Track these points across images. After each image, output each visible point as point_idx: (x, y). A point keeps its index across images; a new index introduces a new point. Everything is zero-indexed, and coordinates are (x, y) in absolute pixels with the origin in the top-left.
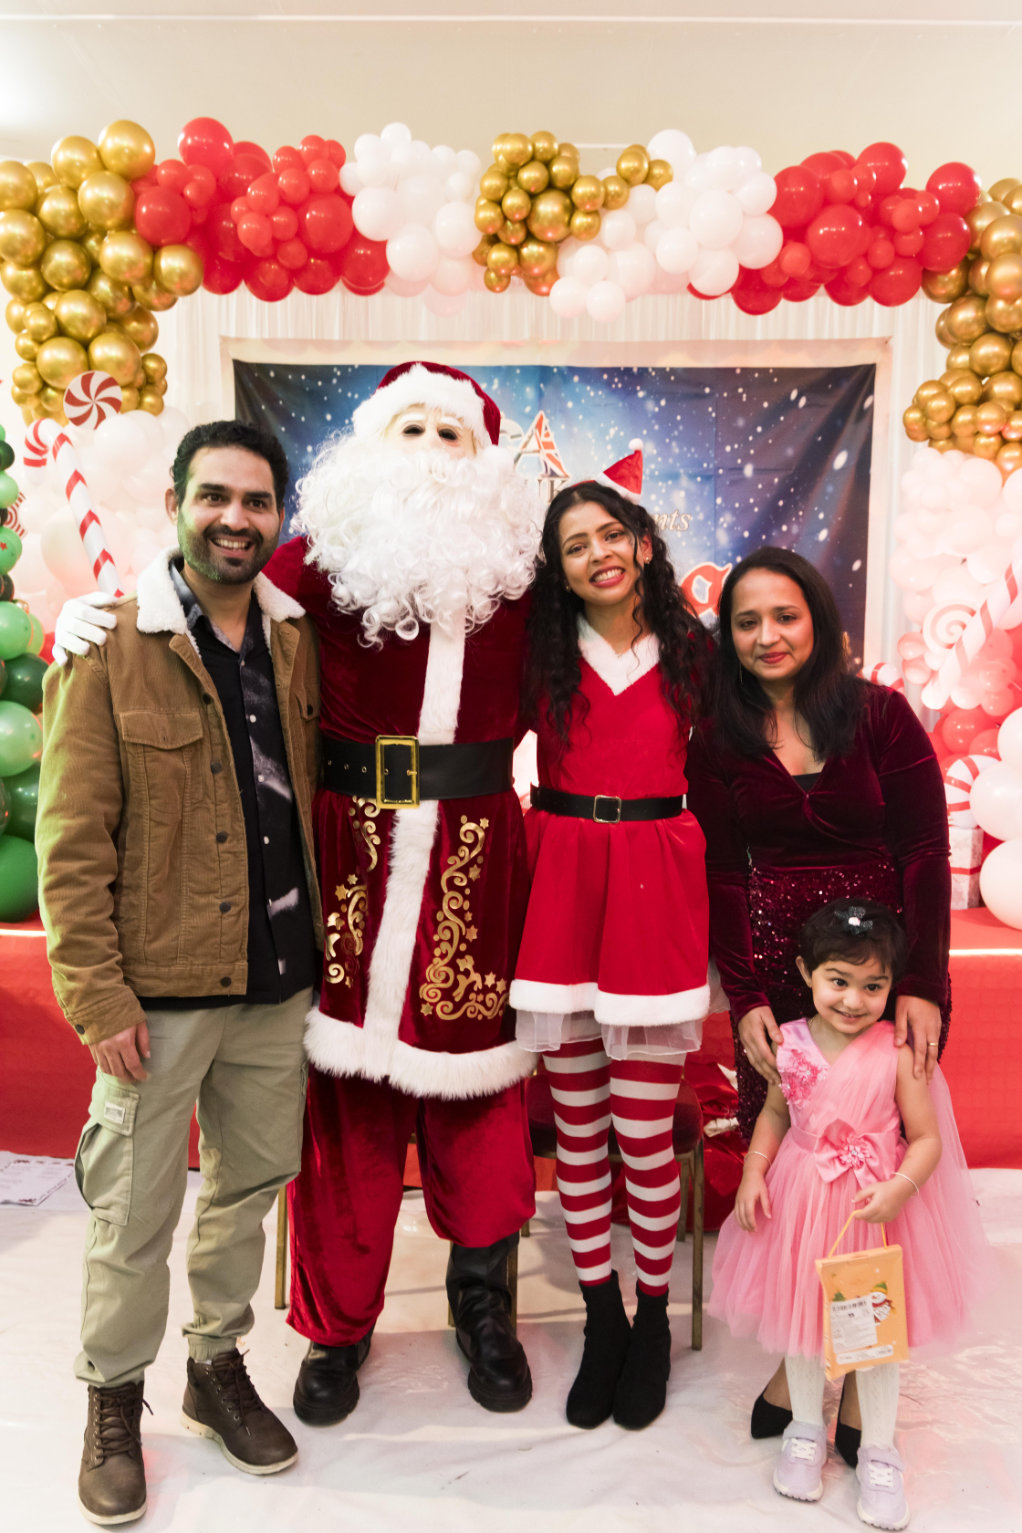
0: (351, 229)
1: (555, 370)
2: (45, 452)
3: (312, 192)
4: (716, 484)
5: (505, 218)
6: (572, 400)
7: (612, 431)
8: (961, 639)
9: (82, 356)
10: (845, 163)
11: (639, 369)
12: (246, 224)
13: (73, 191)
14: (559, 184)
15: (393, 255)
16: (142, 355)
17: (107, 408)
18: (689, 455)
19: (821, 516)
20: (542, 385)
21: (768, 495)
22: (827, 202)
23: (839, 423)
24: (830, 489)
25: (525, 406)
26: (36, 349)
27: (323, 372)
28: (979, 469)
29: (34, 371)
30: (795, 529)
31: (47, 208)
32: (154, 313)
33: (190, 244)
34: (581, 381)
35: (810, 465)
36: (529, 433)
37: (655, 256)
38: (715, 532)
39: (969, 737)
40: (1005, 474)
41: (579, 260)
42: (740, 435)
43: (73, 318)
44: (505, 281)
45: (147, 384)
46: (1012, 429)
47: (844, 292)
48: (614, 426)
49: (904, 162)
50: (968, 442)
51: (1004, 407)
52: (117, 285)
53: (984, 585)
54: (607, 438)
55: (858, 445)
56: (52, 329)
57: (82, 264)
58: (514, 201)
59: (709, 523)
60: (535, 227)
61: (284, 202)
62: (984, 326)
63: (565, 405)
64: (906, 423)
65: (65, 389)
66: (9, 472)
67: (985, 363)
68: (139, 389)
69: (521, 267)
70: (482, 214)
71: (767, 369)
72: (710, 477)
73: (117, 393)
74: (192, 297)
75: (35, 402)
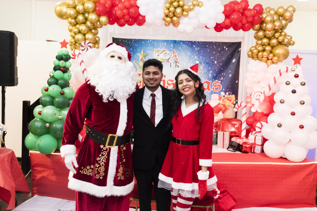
0: (138, 13)
1: (177, 41)
2: (75, 56)
3: (131, 6)
4: (209, 65)
5: (170, 12)
6: (181, 47)
7: (188, 54)
8: (259, 98)
9: (84, 37)
10: (237, 3)
11: (194, 41)
12: (118, 12)
13: (83, 4)
14: (180, 6)
15: (146, 19)
16: (96, 36)
17: (89, 48)
18: (204, 59)
19: (230, 72)
20: (174, 44)
21: (219, 67)
22: (234, 11)
23: (234, 53)
24: (232, 66)
25: (171, 47)
26: (75, 35)
27: (130, 40)
28: (263, 64)
29: (74, 40)
30: (225, 74)
31: (77, 7)
32: (98, 29)
33: (106, 15)
34: (182, 43)
35: (228, 61)
36: (172, 53)
37: (199, 20)
38: (208, 75)
39: (260, 118)
40: (268, 66)
41: (184, 21)
42: (213, 55)
43: (82, 30)
44: (169, 24)
45: (96, 43)
46: (270, 57)
47: (236, 28)
48: (188, 53)
49: (249, 3)
50: (261, 58)
51: (268, 52)
52: (91, 23)
53: (263, 87)
55: (238, 57)
56: (78, 32)
57: (84, 19)
58: (172, 9)
59: (208, 72)
60: (175, 14)
61: (126, 8)
62: (264, 36)
63: (179, 48)
64: (248, 54)
65: (80, 44)
66: (69, 61)
67: (264, 43)
68: (95, 44)
69: (172, 21)
70: (165, 11)
71: (220, 42)
72: (208, 63)
73: (91, 45)
74: (106, 26)
75: (74, 46)
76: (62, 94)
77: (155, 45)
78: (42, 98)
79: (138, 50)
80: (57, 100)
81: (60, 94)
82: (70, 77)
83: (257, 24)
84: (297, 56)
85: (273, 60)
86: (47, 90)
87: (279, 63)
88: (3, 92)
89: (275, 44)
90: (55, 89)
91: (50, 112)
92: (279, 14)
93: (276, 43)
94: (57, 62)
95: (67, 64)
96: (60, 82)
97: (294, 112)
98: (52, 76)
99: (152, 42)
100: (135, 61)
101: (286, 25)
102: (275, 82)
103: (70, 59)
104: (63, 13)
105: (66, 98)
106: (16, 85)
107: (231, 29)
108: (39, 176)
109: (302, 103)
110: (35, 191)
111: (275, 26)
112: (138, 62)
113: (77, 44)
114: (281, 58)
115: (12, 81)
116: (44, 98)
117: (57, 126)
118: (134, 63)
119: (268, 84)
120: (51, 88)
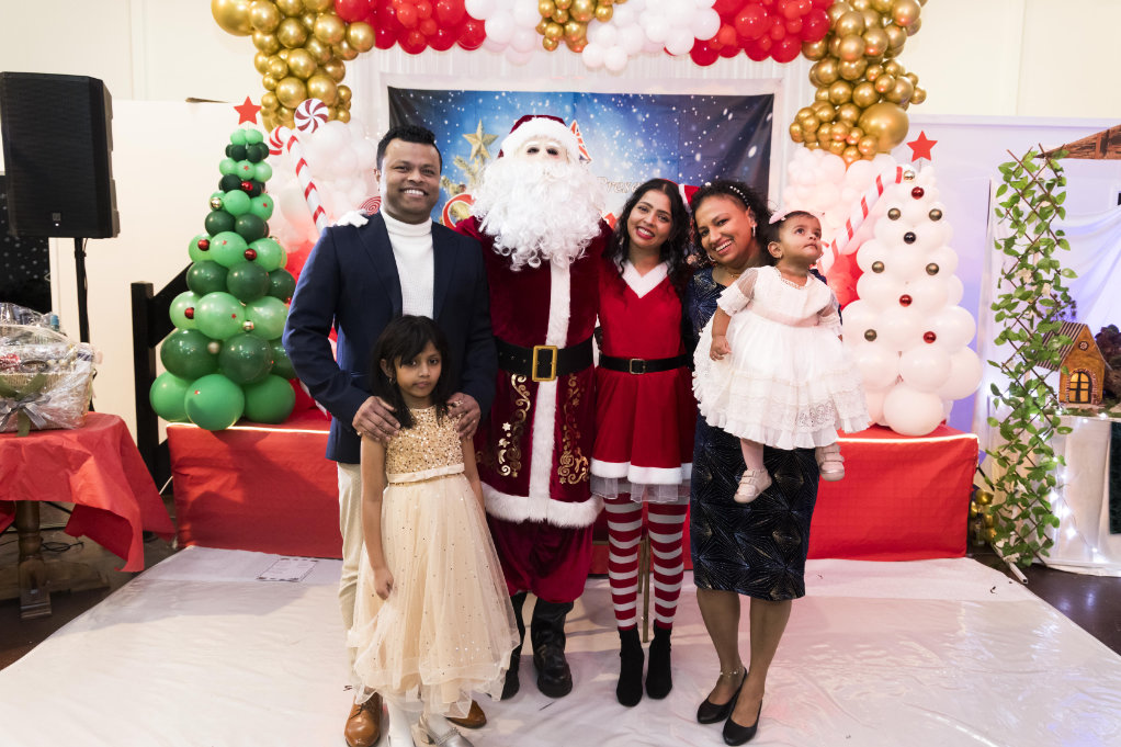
0: (464, 13)
1: (583, 95)
2: (281, 146)
5: (556, 7)
6: (593, 113)
7: (617, 133)
9: (303, 89)
11: (633, 95)
12: (404, 13)
15: (488, 28)
16: (339, 85)
17: (320, 121)
18: (663, 148)
20: (575, 104)
21: (710, 171)
22: (746, 2)
23: (752, 129)
24: (746, 169)
25: (566, 113)
26: (276, 84)
27: (442, 95)
28: (833, 161)
29: (275, 97)
32: (345, 62)
33: (366, 20)
34: (598, 102)
35: (734, 154)
37: (644, 31)
40: (848, 165)
41: (599, 33)
42: (692, 136)
43: (297, 67)
44: (555, 44)
45: (339, 104)
46: (852, 138)
47: (756, 55)
48: (618, 130)
50: (828, 144)
51: (847, 125)
52: (323, 45)
54: (614, 137)
55: (763, 142)
56: (285, 72)
57: (302, 31)
60: (574, 14)
62: (837, 76)
63: (589, 117)
64: (791, 132)
65: (295, 109)
66: (266, 160)
67: (837, 97)
68: (336, 107)
69: (565, 36)
70: (543, 6)
71: (710, 96)
73: (325, 111)
74: (367, 54)
75: (274, 115)
76: (251, 257)
77: (514, 107)
78: (193, 269)
79: (468, 124)
80: (236, 274)
81: (245, 259)
82: (269, 207)
83: (817, 41)
84: (922, 135)
85: (860, 149)
86: (205, 247)
87: (881, 159)
88: (80, 255)
89: (868, 101)
90: (227, 245)
91: (218, 310)
92: (880, 8)
93: (870, 96)
94: (231, 166)
95: (260, 170)
96: (241, 223)
97: (908, 297)
98: (217, 207)
99: (509, 98)
100: (458, 157)
101: (901, 42)
102: (866, 214)
103: (266, 156)
104: (238, 17)
105: (260, 269)
106: (116, 236)
107: (742, 56)
108: (196, 492)
109: (933, 270)
110: (187, 535)
111: (867, 46)
112: (467, 162)
113: (285, 111)
114: (885, 141)
115: (105, 225)
116: (200, 273)
117: (240, 349)
118: (455, 163)
119: (846, 221)
120: (217, 242)
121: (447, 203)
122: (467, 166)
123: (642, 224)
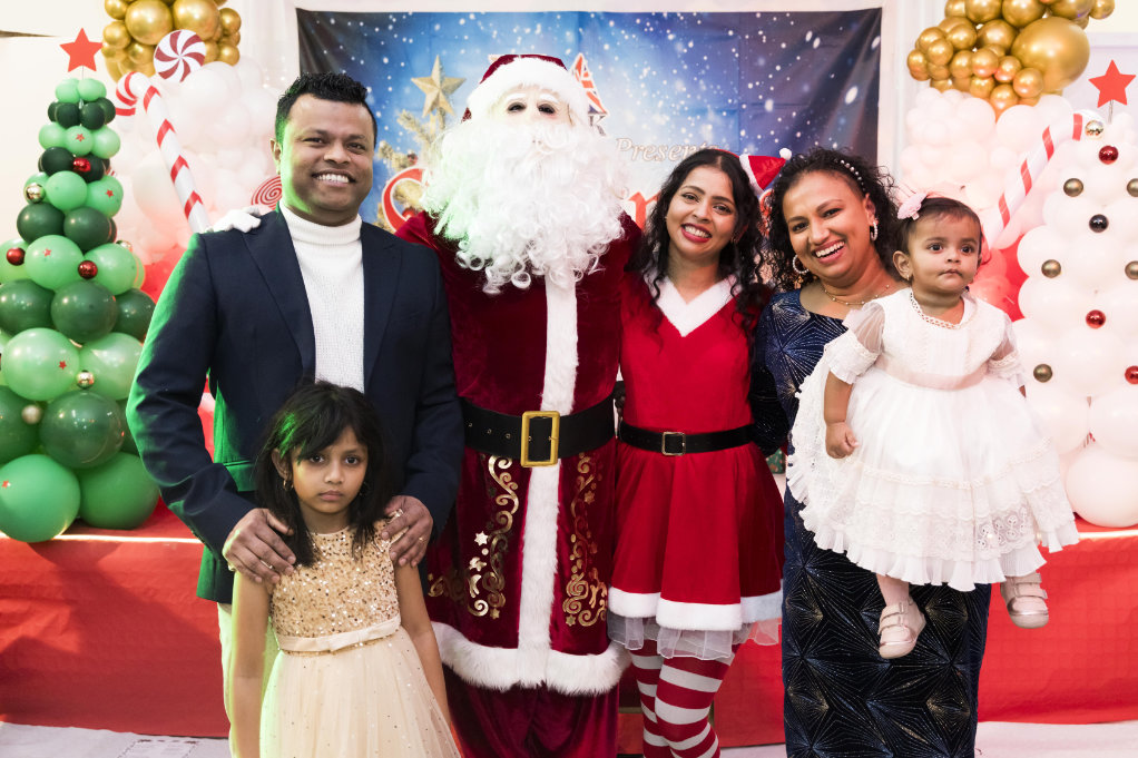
1: (593, 16)
2: (134, 103)
4: (739, 118)
6: (609, 43)
7: (645, 71)
9: (167, 16)
11: (669, 14)
16: (220, 8)
17: (192, 62)
18: (715, 92)
20: (581, 30)
21: (787, 128)
23: (850, 61)
24: (842, 121)
25: (566, 48)
26: (125, 9)
27: (379, 19)
28: (975, 108)
29: (123, 29)
34: (616, 25)
35: (824, 100)
40: (998, 113)
42: (759, 74)
45: (223, 37)
46: (1006, 74)
48: (646, 67)
50: (967, 81)
51: (996, 52)
54: (641, 77)
55: (867, 82)
63: (602, 48)
64: (909, 65)
65: (155, 46)
66: (111, 125)
67: (979, 11)
68: (218, 42)
71: (784, 13)
72: (734, 111)
73: (201, 48)
75: (123, 56)
76: (88, 273)
77: (491, 36)
79: (418, 62)
80: (65, 301)
81: (79, 277)
82: (115, 197)
84: (1113, 66)
85: (1017, 88)
86: (17, 259)
87: (1048, 101)
89: (1027, 16)
90: (52, 256)
91: (38, 356)
93: (1030, 8)
94: (57, 135)
95: (101, 140)
96: (73, 221)
97: (1099, 313)
98: (35, 197)
99: (480, 23)
100: (404, 111)
102: (1028, 187)
103: (111, 118)
105: (103, 291)
109: (1135, 272)
112: (418, 120)
113: (138, 48)
114: (1054, 76)
116: (9, 299)
117: (74, 415)
118: (400, 122)
119: (999, 196)
120: (35, 251)
121: (388, 183)
122: (418, 126)
123: (690, 220)
